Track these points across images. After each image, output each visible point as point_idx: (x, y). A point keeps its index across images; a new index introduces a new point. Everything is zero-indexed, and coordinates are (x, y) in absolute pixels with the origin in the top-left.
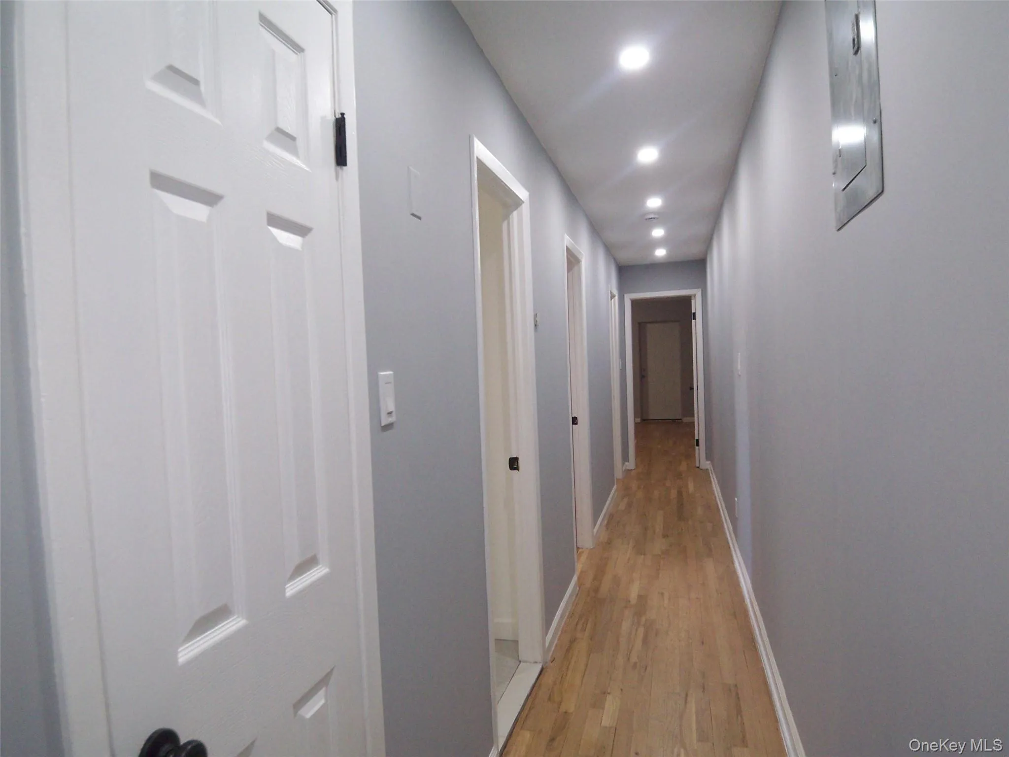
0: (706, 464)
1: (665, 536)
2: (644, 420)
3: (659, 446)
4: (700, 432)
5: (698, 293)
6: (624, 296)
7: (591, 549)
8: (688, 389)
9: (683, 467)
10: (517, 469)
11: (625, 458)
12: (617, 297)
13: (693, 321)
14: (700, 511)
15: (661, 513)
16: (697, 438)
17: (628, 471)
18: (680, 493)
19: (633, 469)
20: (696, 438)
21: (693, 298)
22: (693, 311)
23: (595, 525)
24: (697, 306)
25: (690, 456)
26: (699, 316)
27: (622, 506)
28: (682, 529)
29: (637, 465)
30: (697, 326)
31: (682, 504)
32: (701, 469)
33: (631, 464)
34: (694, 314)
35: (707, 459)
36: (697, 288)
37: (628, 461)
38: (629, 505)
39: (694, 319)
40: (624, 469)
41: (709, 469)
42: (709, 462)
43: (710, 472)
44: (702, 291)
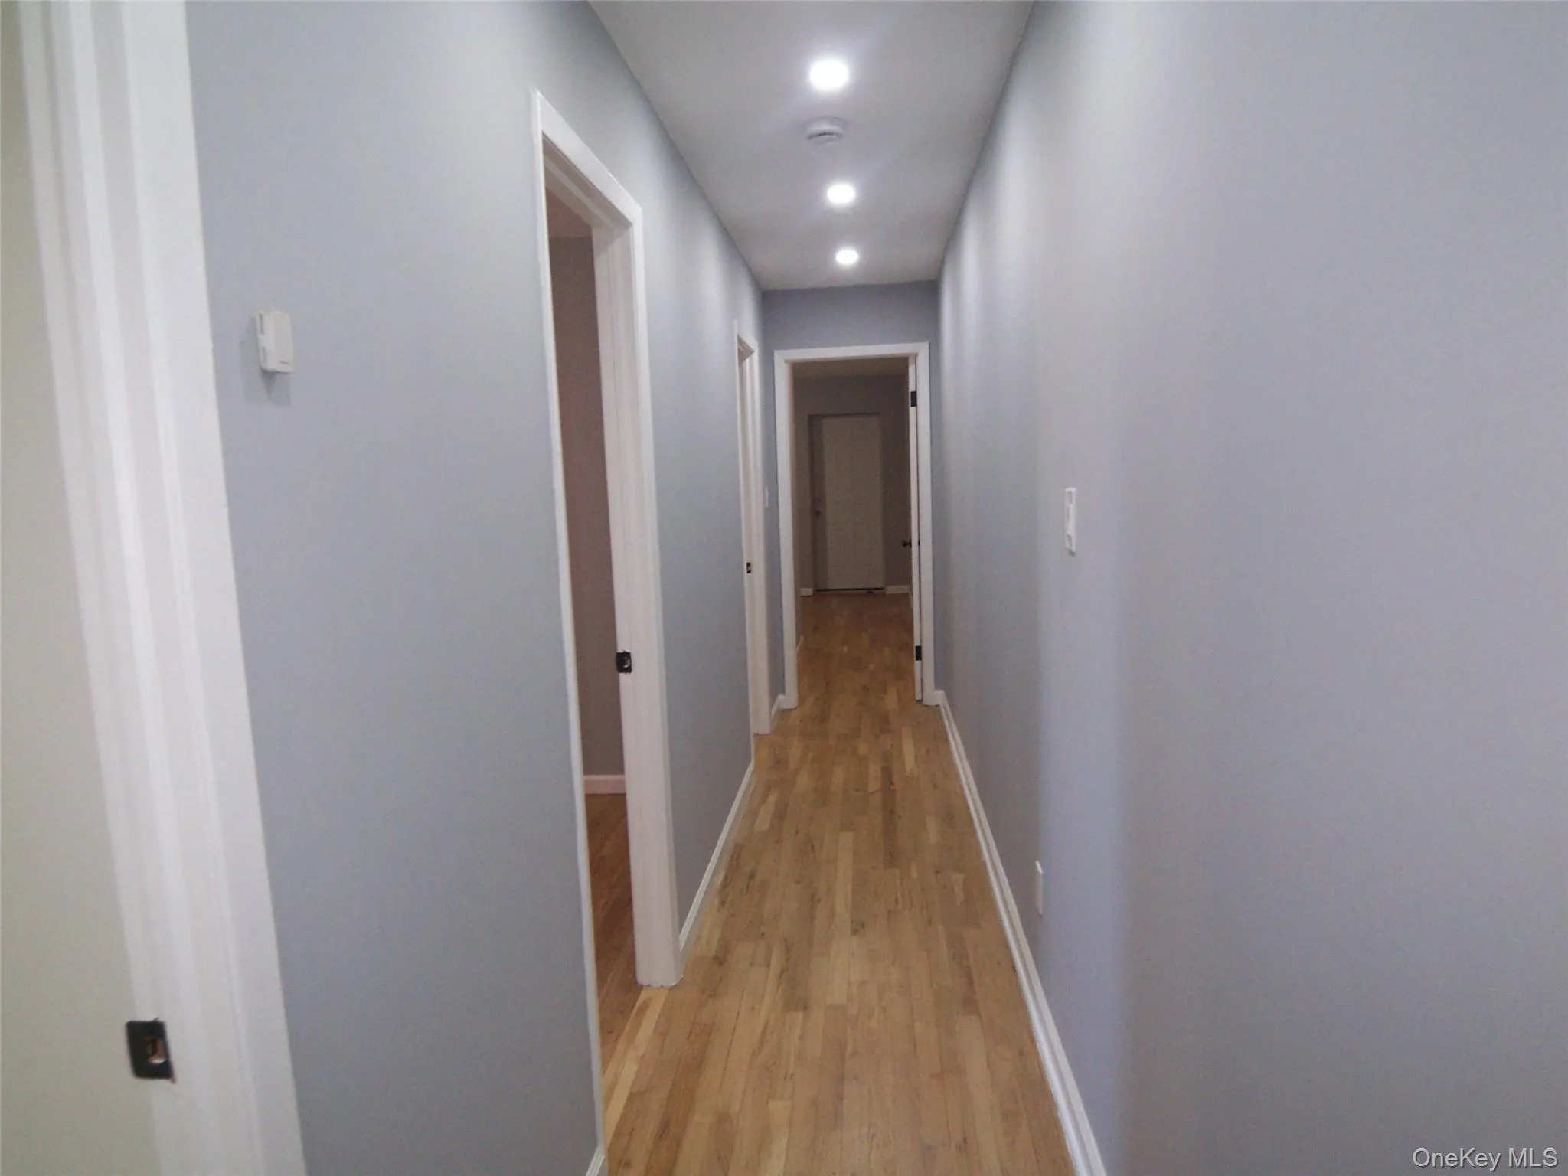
0: (935, 696)
1: (858, 927)
2: (819, 590)
3: (845, 649)
4: (924, 632)
5: (922, 350)
6: (773, 354)
7: (672, 988)
8: (899, 543)
9: (891, 702)
10: (165, 1072)
11: (777, 686)
12: (756, 356)
13: (912, 410)
14: (932, 833)
15: (847, 839)
16: (918, 645)
17: (784, 713)
18: (887, 774)
19: (794, 707)
20: (917, 643)
21: (911, 360)
22: (912, 388)
23: (681, 925)
24: (919, 380)
25: (903, 675)
26: (923, 399)
27: (763, 823)
28: (897, 901)
29: (802, 700)
30: (920, 418)
31: (892, 812)
32: (926, 706)
33: (789, 699)
34: (914, 394)
35: (937, 686)
36: (919, 339)
37: (783, 692)
38: (780, 815)
39: (914, 404)
40: (775, 708)
41: (942, 706)
42: (941, 692)
43: (943, 710)
44: (930, 345)
